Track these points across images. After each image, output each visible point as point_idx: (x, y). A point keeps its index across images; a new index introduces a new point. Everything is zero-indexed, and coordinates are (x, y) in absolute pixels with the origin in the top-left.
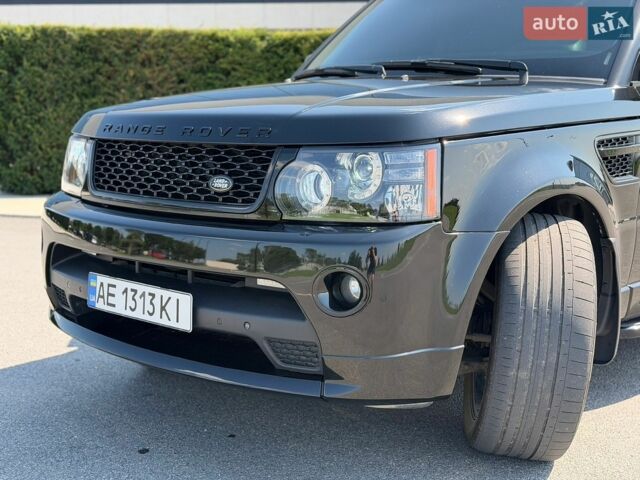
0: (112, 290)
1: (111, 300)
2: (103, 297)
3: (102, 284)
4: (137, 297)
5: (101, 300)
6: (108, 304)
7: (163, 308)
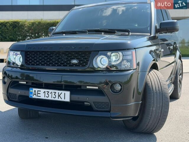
0: (39, 92)
1: (39, 95)
2: (36, 94)
3: (35, 91)
4: (49, 94)
5: (35, 95)
6: (38, 96)
7: (59, 96)
